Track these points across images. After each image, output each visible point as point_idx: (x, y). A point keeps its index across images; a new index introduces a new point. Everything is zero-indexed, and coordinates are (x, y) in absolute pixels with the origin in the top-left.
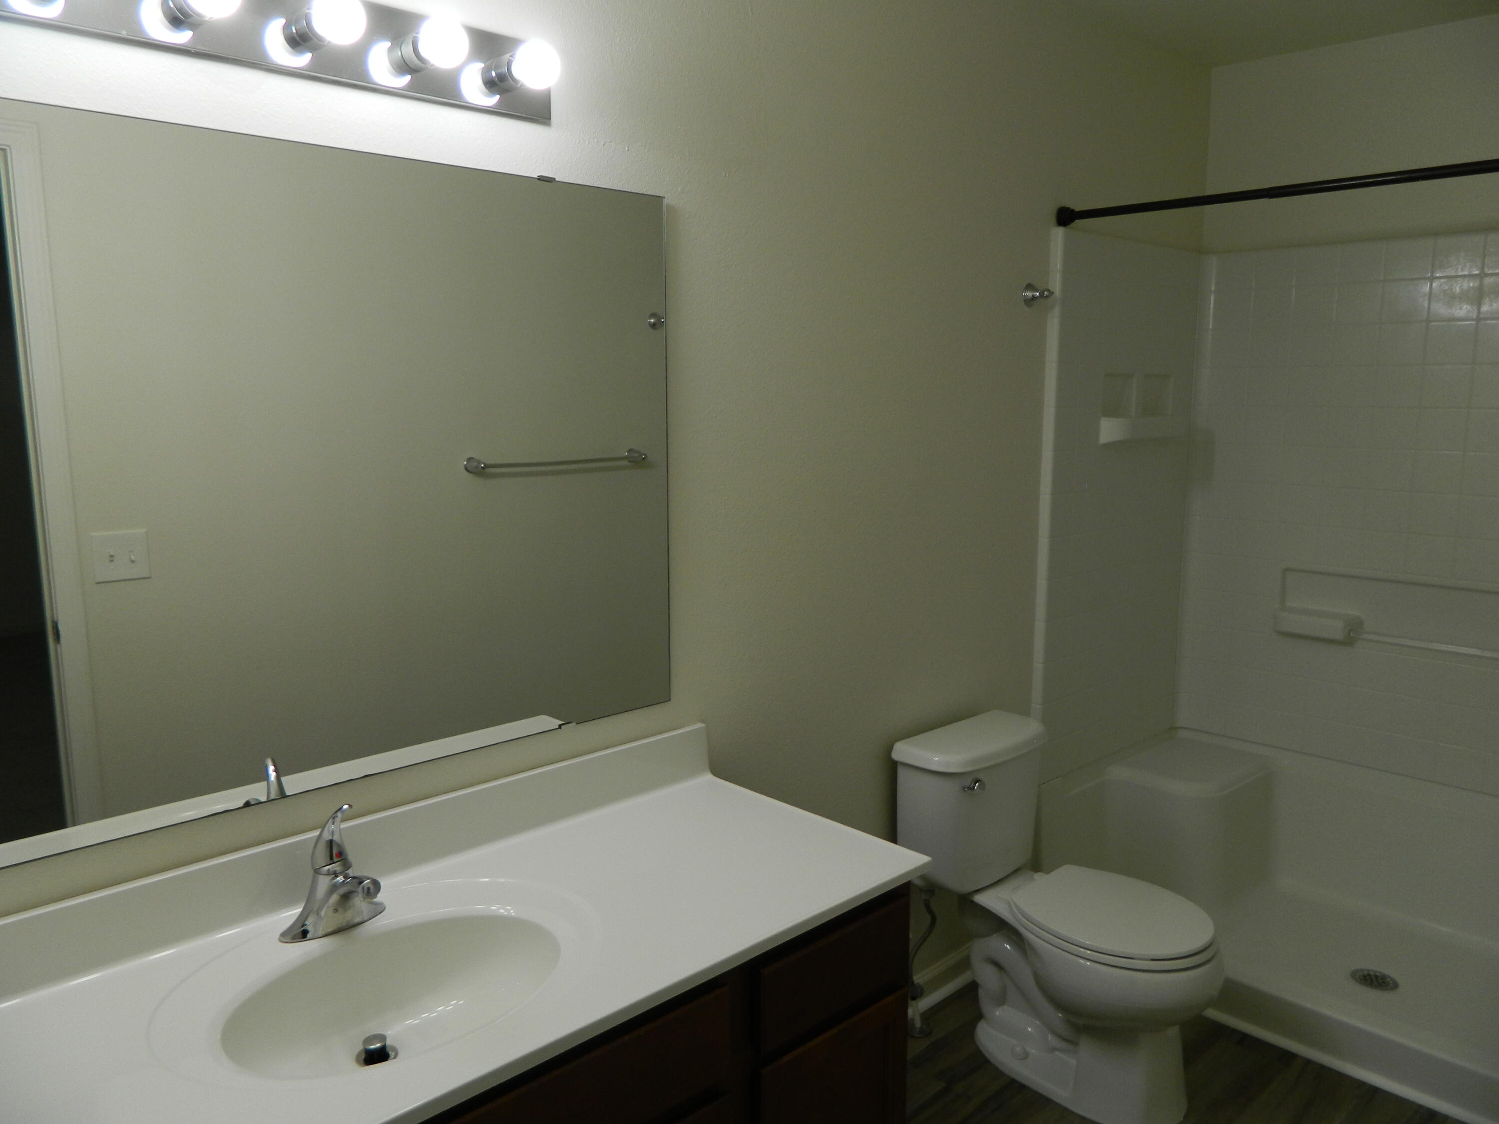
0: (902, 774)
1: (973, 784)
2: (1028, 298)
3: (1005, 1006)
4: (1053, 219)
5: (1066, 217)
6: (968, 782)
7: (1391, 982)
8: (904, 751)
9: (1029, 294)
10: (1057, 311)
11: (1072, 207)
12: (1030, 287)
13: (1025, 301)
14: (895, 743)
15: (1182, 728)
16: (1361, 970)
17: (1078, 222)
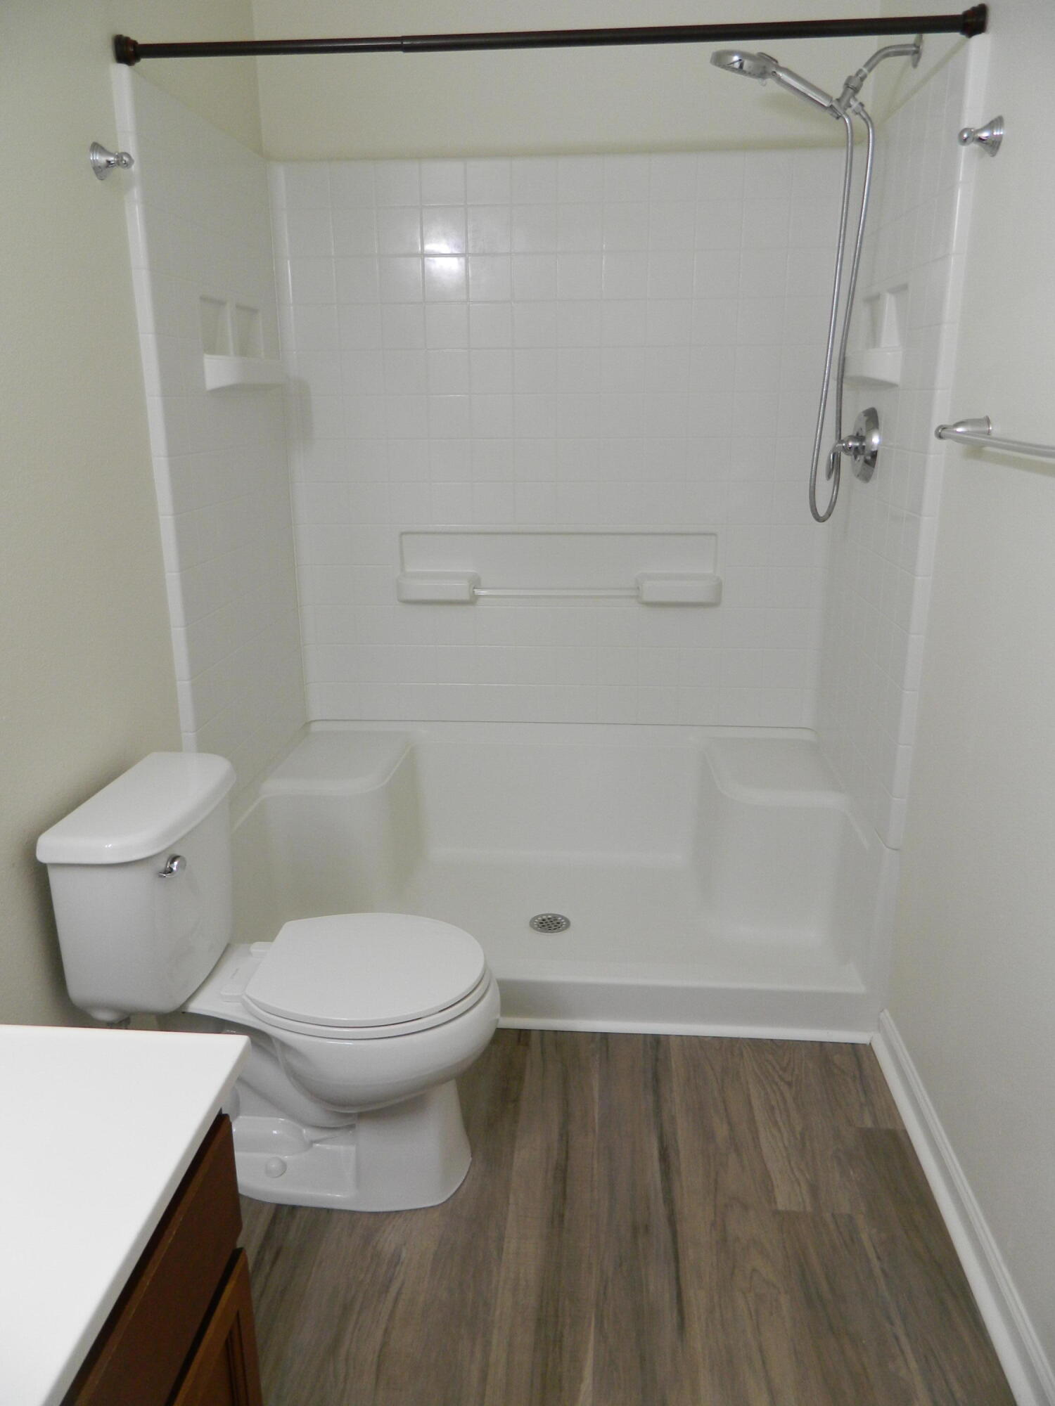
0: (55, 878)
1: (169, 863)
2: (99, 165)
3: (241, 1117)
4: (109, 53)
5: (127, 51)
6: (162, 864)
7: (563, 921)
8: (50, 848)
9: (101, 159)
10: (136, 193)
11: (133, 37)
12: (96, 147)
13: (95, 168)
14: (37, 839)
15: (315, 721)
16: (536, 917)
17: (144, 63)
